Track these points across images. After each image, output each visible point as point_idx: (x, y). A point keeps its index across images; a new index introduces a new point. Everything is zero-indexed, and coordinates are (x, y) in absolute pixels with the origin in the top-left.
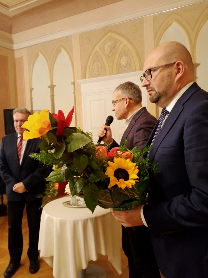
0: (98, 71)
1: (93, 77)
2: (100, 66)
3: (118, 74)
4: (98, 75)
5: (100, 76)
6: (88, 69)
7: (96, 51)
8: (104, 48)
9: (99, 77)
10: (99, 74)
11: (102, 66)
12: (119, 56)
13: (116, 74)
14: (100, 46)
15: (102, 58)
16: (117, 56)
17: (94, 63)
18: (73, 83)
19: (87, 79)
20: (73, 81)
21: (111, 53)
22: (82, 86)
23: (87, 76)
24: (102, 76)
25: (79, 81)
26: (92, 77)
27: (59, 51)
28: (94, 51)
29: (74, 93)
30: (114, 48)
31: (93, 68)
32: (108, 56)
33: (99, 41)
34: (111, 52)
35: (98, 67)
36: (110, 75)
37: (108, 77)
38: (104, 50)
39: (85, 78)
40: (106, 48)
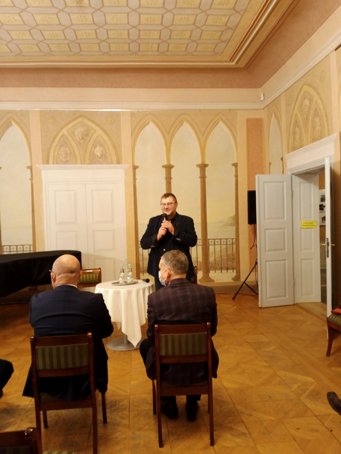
0: (66, 157)
1: (59, 164)
2: (69, 152)
3: (91, 164)
4: (66, 162)
5: (69, 164)
6: (51, 154)
7: (63, 135)
8: (73, 133)
9: (66, 164)
10: (68, 161)
11: (71, 153)
12: (93, 145)
13: (89, 164)
14: (69, 130)
15: (71, 144)
16: (90, 145)
17: (60, 148)
18: (31, 168)
19: (51, 165)
20: (29, 164)
21: (83, 141)
22: (43, 172)
23: (51, 161)
24: (71, 164)
25: (38, 166)
26: (57, 163)
27: (9, 125)
28: (60, 134)
29: (31, 179)
30: (87, 135)
31: (59, 153)
32: (80, 143)
33: (67, 125)
34: (83, 139)
35: (66, 153)
36: (82, 164)
37: (79, 165)
38: (74, 136)
39: (48, 163)
40: (76, 134)
